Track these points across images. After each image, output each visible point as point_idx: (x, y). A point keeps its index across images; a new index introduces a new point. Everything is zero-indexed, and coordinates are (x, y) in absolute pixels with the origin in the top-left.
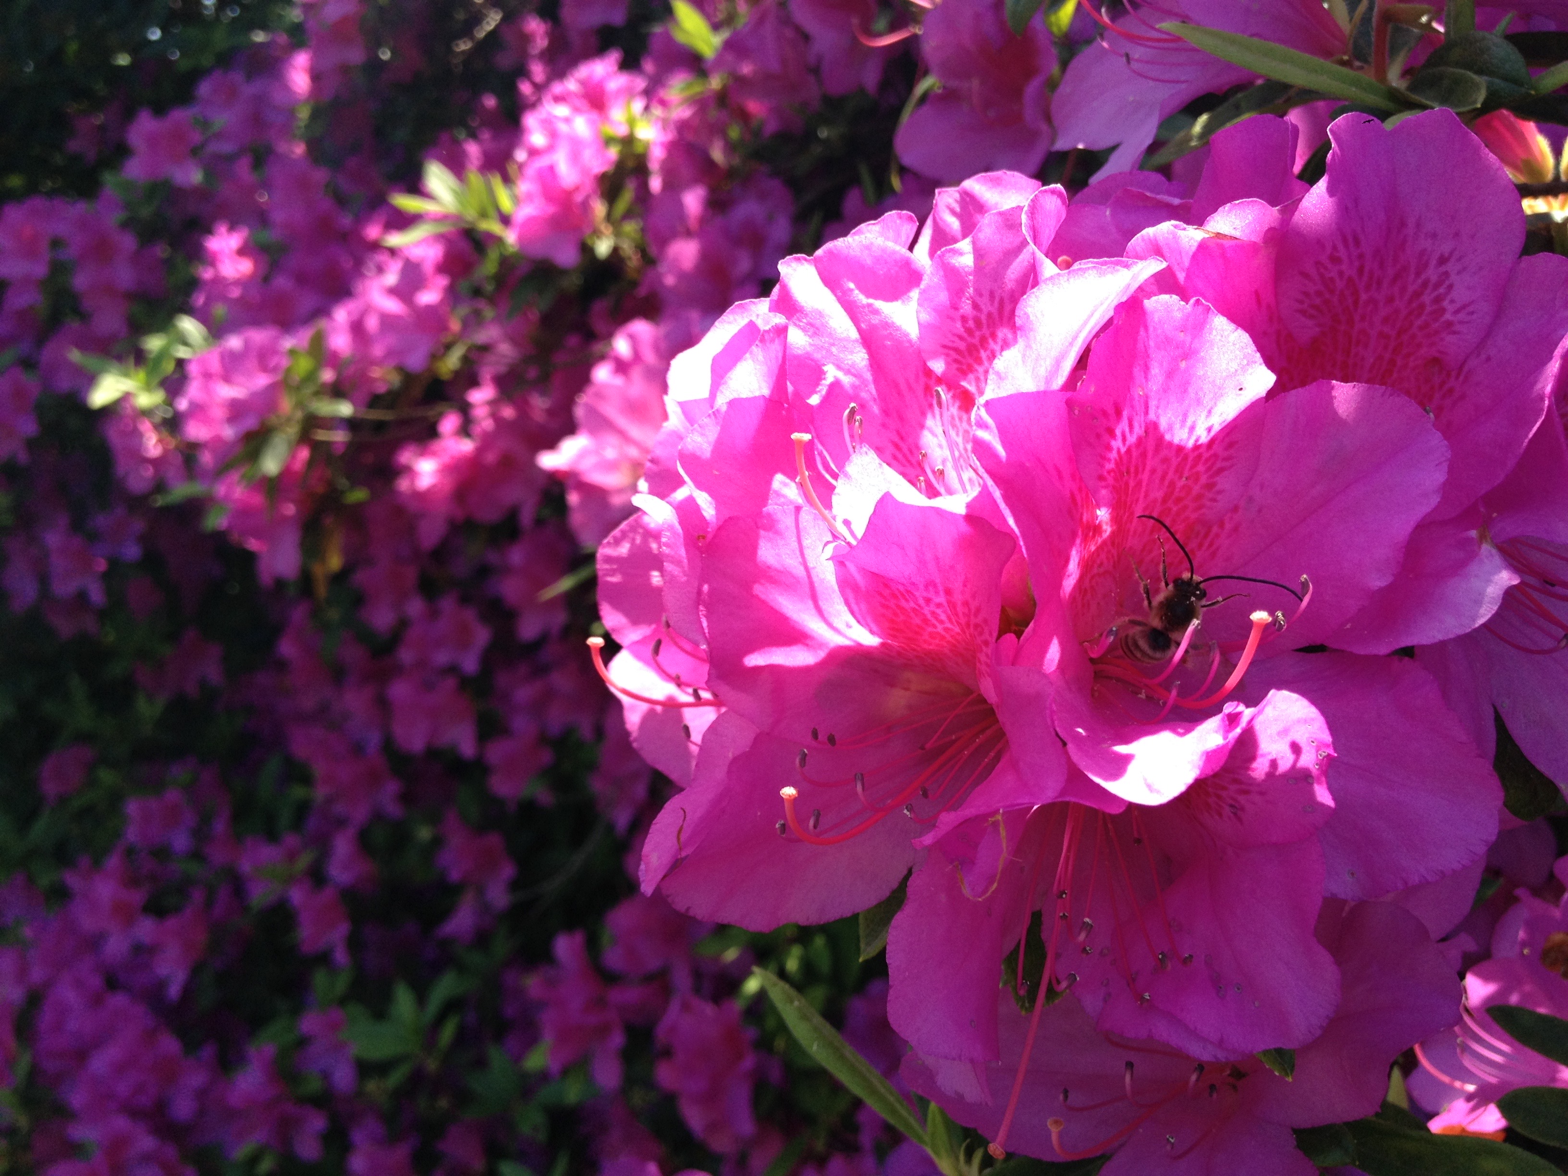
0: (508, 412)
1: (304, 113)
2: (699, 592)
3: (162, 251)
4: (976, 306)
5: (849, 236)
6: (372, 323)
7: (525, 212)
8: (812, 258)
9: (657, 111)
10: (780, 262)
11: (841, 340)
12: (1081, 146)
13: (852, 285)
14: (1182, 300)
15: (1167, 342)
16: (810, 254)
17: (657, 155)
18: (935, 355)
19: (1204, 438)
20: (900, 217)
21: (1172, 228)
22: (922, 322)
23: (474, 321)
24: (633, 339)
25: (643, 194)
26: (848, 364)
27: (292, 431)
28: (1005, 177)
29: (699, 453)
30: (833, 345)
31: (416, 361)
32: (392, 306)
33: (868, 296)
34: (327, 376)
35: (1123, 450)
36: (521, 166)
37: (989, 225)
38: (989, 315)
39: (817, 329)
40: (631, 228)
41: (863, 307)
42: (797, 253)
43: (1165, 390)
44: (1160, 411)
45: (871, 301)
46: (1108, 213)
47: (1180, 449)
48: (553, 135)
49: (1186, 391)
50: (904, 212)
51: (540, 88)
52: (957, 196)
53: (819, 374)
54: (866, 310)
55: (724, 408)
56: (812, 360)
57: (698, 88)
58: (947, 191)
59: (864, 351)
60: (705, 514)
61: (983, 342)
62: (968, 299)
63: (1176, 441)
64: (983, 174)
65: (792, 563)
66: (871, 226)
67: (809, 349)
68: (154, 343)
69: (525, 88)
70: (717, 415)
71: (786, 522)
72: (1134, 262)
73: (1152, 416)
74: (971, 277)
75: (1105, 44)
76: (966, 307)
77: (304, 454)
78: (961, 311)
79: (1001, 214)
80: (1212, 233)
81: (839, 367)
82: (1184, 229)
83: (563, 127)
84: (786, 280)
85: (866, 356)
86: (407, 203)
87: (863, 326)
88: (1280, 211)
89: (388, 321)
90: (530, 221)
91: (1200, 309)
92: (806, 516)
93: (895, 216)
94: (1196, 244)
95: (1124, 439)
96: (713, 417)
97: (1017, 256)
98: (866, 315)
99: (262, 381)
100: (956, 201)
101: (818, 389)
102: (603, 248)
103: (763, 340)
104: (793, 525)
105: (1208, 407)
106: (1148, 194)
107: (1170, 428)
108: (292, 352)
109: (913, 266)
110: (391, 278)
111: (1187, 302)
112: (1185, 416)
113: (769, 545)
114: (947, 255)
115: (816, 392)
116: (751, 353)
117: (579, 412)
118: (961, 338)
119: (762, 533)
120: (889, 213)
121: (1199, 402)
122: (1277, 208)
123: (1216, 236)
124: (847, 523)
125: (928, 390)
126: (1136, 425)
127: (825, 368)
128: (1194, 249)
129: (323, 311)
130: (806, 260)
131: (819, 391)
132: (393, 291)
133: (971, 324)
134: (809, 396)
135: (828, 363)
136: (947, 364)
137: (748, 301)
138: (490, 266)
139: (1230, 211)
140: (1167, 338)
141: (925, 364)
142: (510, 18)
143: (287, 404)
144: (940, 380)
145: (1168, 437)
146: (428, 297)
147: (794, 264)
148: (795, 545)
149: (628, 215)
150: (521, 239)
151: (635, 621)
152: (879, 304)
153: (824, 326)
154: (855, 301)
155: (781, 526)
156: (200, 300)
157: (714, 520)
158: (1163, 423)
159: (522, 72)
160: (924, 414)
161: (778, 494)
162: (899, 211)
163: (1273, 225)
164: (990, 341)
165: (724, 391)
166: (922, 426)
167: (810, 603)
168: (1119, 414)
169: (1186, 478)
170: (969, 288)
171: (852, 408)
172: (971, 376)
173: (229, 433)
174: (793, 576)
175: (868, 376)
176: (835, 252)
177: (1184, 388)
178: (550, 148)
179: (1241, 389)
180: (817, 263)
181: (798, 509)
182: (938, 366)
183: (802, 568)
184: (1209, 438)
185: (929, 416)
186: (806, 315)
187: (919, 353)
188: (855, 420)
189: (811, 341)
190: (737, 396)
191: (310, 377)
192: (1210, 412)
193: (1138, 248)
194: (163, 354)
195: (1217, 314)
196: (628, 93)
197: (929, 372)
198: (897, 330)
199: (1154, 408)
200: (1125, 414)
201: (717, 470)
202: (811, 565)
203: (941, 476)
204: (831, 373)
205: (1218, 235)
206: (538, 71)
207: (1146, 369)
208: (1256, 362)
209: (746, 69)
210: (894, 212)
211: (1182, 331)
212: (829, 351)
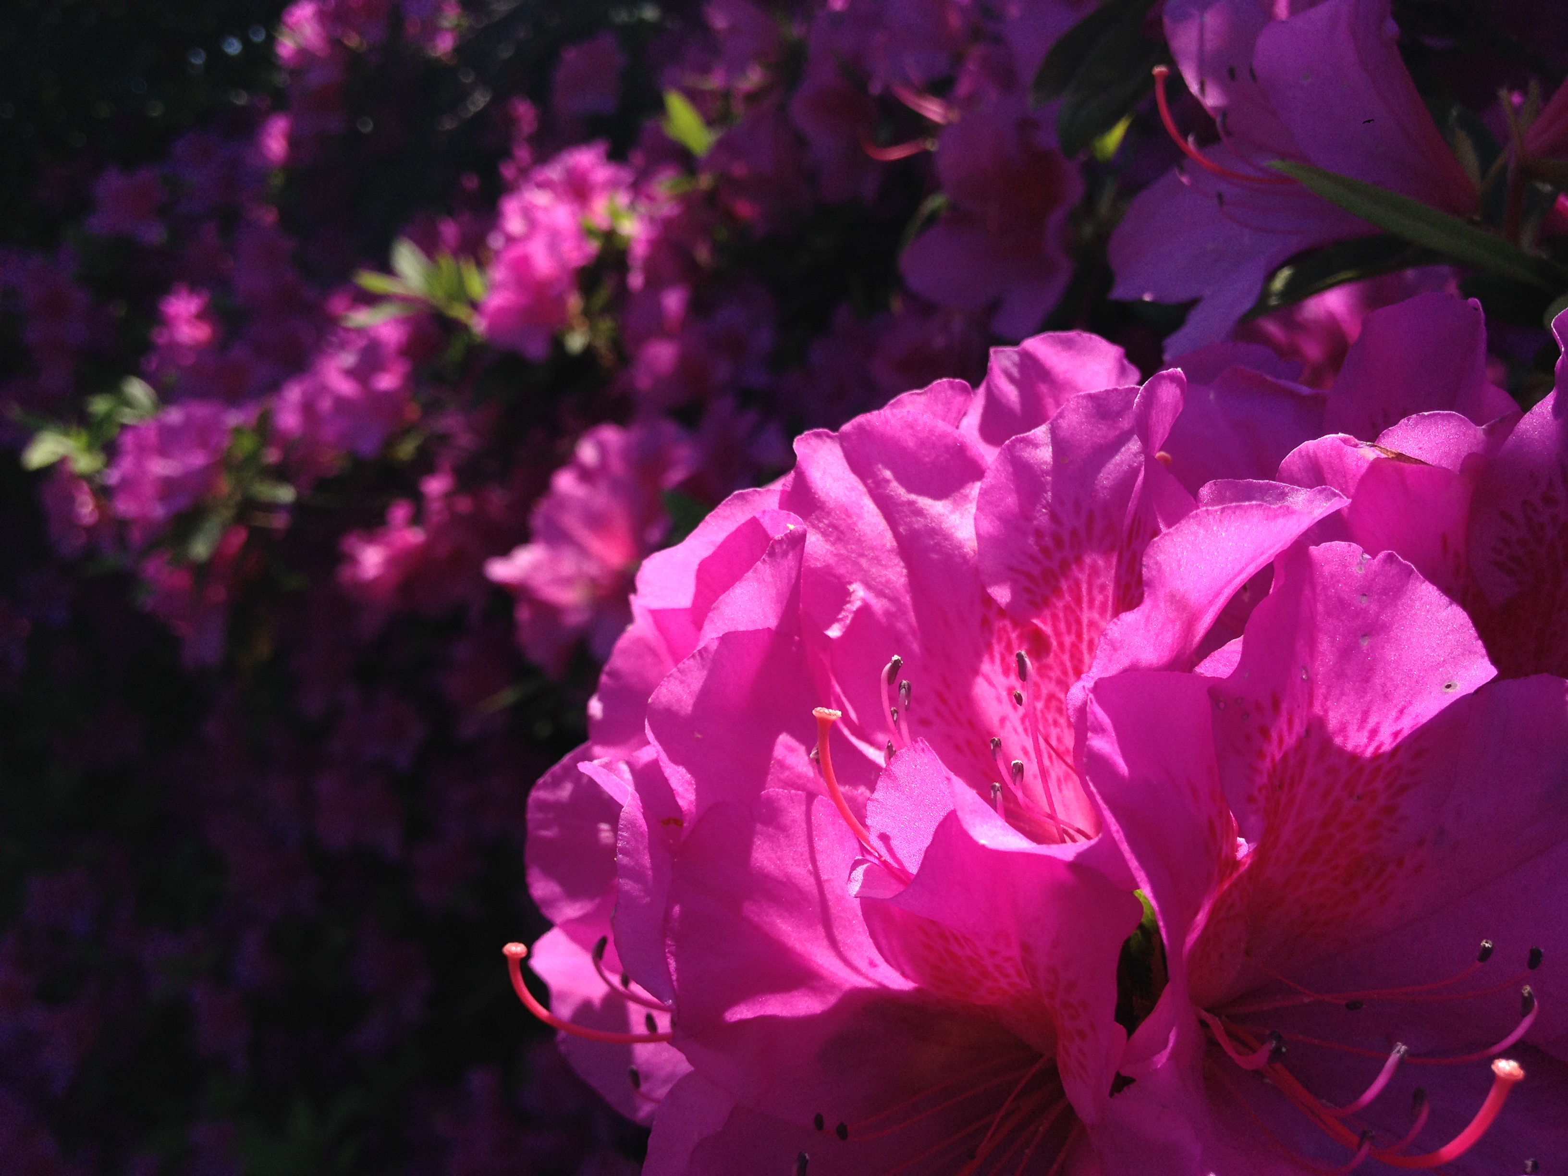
0: (464, 505)
1: (277, 180)
2: (667, 916)
3: (119, 310)
4: (1054, 517)
5: (886, 408)
6: (326, 404)
7: (496, 301)
8: (837, 434)
9: (643, 207)
10: (795, 440)
11: (873, 548)
12: (1147, 298)
13: (888, 474)
14: (1366, 551)
15: (1342, 605)
16: (835, 428)
17: (639, 251)
18: (998, 580)
19: (1388, 745)
20: (952, 386)
21: (1338, 441)
22: (981, 532)
23: (431, 408)
24: (602, 448)
25: (622, 290)
26: (880, 582)
27: (227, 514)
28: (1078, 339)
29: (675, 707)
30: (862, 555)
31: (368, 446)
32: (345, 387)
33: (910, 490)
34: (272, 456)
35: (1278, 756)
36: (497, 253)
37: (1076, 410)
38: (1074, 533)
39: (842, 532)
40: (606, 325)
41: (903, 504)
42: (818, 427)
43: (1340, 675)
44: (1329, 703)
45: (913, 497)
46: (1212, 396)
47: (1354, 758)
48: (532, 224)
49: (1367, 680)
50: (957, 380)
51: (524, 173)
52: (1016, 358)
53: (844, 596)
54: (905, 509)
55: (714, 646)
56: (835, 576)
57: (686, 186)
58: (1003, 351)
59: (902, 564)
60: (681, 802)
61: (1065, 567)
62: (1045, 507)
63: (1350, 747)
64: (1051, 334)
65: (800, 872)
66: (915, 396)
67: (832, 561)
68: (100, 405)
69: (508, 172)
70: (705, 656)
71: (795, 813)
72: (1293, 489)
73: (1317, 709)
74: (1049, 478)
75: (1185, 180)
76: (1042, 516)
77: (240, 537)
78: (1035, 522)
79: (1091, 397)
80: (1392, 453)
81: (868, 586)
82: (1356, 446)
83: (541, 216)
84: (804, 465)
85: (905, 571)
86: (373, 282)
87: (901, 529)
88: (1488, 432)
89: (341, 403)
90: (501, 311)
91: (1393, 570)
92: (822, 810)
93: (946, 386)
94: (1366, 465)
95: (1281, 741)
96: (698, 657)
97: (1112, 456)
98: (907, 516)
99: (197, 459)
100: (1015, 364)
101: (840, 616)
102: (576, 342)
103: (772, 554)
104: (803, 817)
105: (1400, 707)
106: (1269, 378)
107: (1343, 729)
108: (238, 431)
109: (968, 453)
110: (348, 359)
111: (1374, 556)
112: (1365, 715)
113: (766, 846)
114: (1019, 446)
115: (838, 620)
116: (755, 571)
117: (537, 521)
118: (1033, 558)
119: (759, 826)
120: (939, 381)
121: (1386, 697)
122: (1483, 427)
123: (1397, 457)
124: (884, 838)
125: (986, 624)
126: (1297, 722)
127: (851, 588)
128: (1363, 470)
129: (275, 387)
130: (829, 436)
131: (842, 619)
132: (350, 373)
133: (1048, 541)
134: (828, 626)
135: (856, 581)
136: (1014, 593)
137: (751, 489)
138: (455, 352)
139: (1416, 424)
140: (1341, 601)
141: (983, 589)
142: (500, 100)
143: (225, 485)
144: (1002, 612)
145: (1338, 740)
146: (386, 382)
147: (814, 442)
148: (804, 848)
149: (606, 310)
150: (491, 327)
151: (573, 894)
152: (924, 502)
153: (852, 528)
154: (891, 497)
155: (786, 820)
156: (153, 363)
157: (694, 809)
158: (1333, 721)
159: (505, 153)
160: (979, 657)
161: (782, 765)
162: (951, 380)
163: (1474, 449)
164: (1074, 567)
165: (716, 620)
166: (976, 672)
167: (821, 930)
168: (1276, 705)
169: (1358, 797)
170: (1046, 493)
171: (896, 661)
172: (1047, 613)
173: (158, 511)
174: (800, 892)
175: (907, 599)
176: (868, 428)
177: (1366, 675)
178: (527, 237)
179: (1449, 686)
180: (843, 440)
181: (811, 797)
182: (1002, 594)
183: (812, 880)
184: (1394, 744)
185: (986, 659)
186: (829, 513)
187: (976, 572)
188: (900, 686)
189: (832, 549)
190: (733, 629)
191: (253, 458)
192: (1401, 712)
193: (1295, 469)
194: (108, 417)
195: (1424, 582)
196: (612, 185)
197: (989, 601)
198: (946, 539)
199: (1321, 697)
200: (1284, 706)
201: (700, 732)
202: (824, 877)
203: (1020, 774)
204: (859, 593)
205: (1400, 457)
206: (523, 153)
207: (1312, 643)
208: (1475, 653)
209: (739, 170)
210: (945, 380)
211: (1365, 595)
212: (856, 563)
